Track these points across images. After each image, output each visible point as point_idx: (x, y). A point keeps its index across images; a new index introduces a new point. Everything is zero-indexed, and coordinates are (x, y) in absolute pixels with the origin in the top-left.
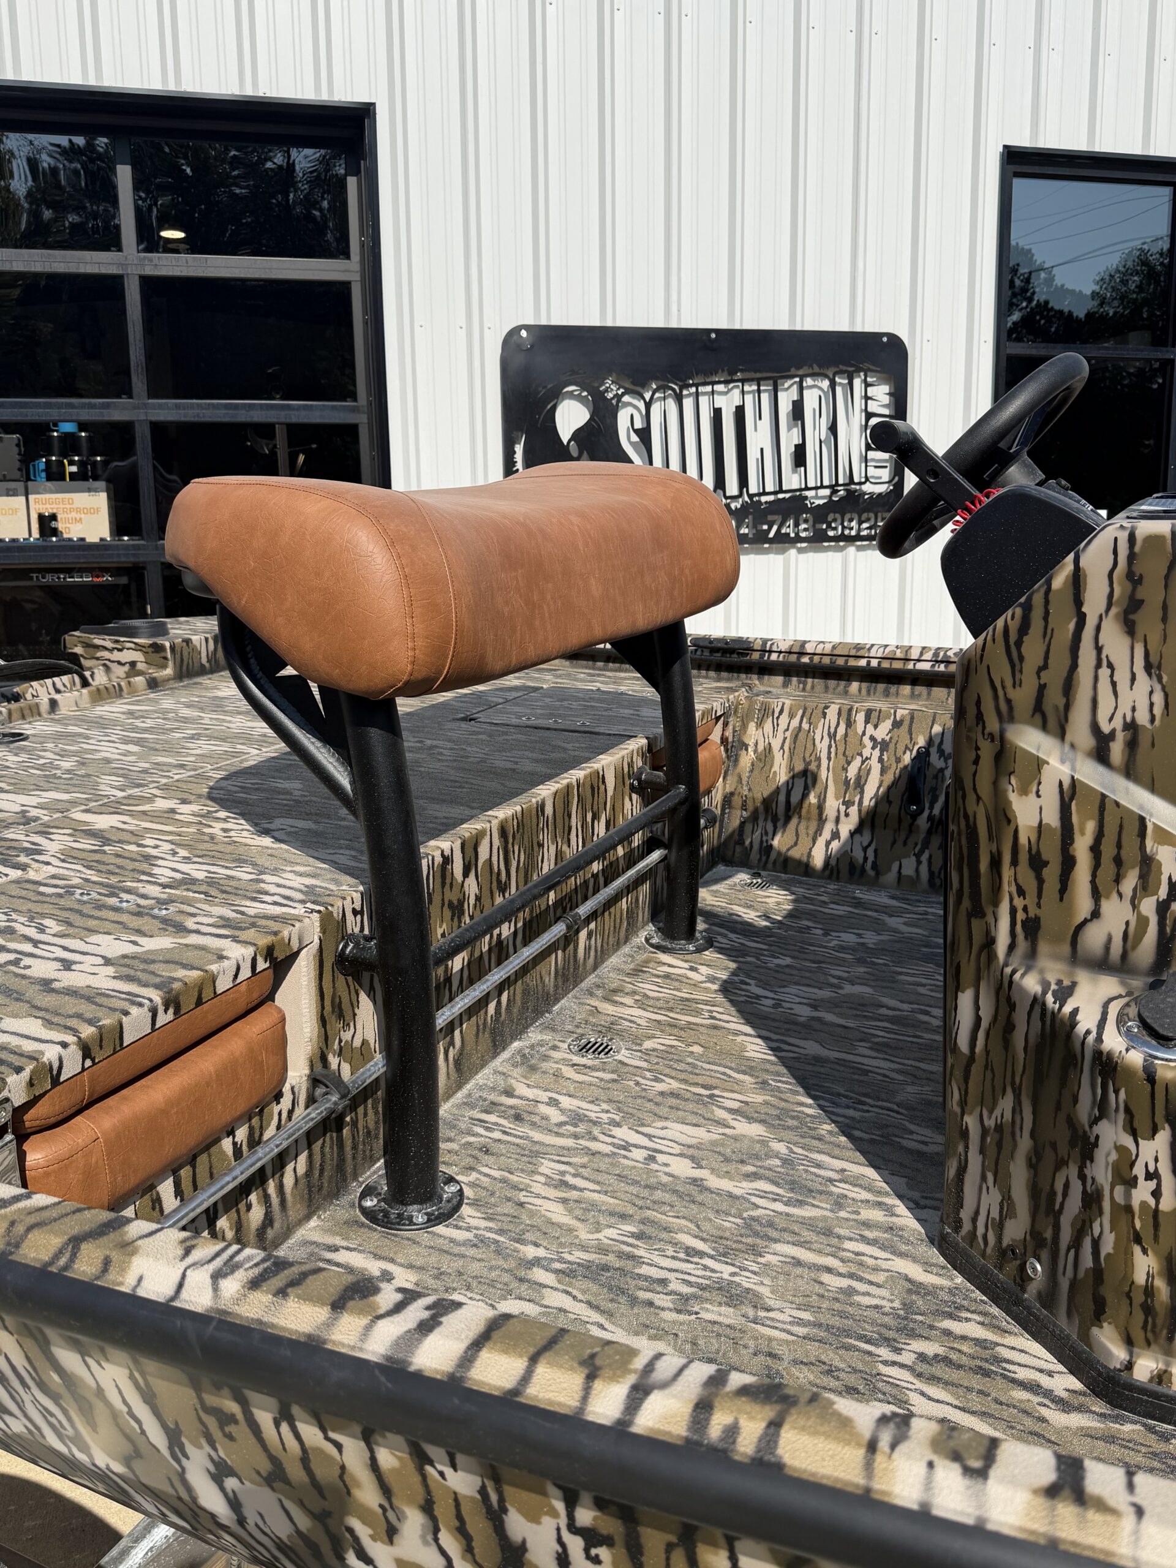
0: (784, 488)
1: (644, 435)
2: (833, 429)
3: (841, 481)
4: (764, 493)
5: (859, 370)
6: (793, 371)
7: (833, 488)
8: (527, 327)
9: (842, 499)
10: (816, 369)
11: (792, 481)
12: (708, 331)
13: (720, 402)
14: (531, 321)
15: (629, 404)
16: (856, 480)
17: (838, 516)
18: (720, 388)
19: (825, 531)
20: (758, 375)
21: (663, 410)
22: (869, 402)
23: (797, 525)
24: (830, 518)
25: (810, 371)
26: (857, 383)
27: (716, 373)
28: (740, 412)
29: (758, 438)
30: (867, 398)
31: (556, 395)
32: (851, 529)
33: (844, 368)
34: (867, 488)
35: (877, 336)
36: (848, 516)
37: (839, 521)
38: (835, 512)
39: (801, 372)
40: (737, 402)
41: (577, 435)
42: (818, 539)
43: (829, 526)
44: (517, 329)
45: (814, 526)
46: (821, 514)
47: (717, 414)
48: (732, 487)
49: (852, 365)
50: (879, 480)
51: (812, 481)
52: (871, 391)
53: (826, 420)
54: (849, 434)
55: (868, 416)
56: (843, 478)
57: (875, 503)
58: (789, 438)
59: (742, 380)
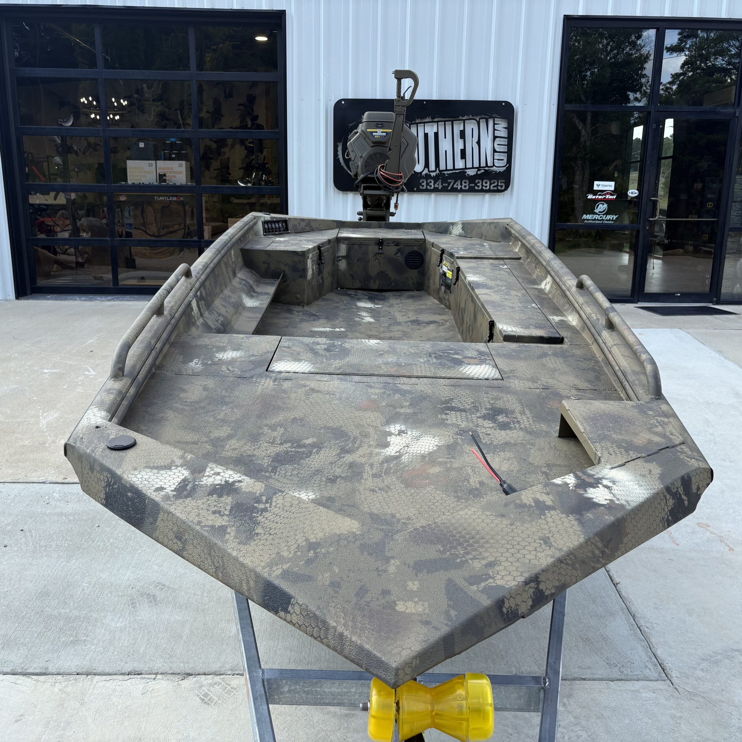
0: (456, 168)
2: (479, 143)
3: (482, 166)
4: (446, 170)
5: (491, 117)
6: (460, 118)
7: (479, 168)
8: (344, 100)
9: (482, 173)
10: (471, 117)
11: (460, 164)
12: (423, 101)
13: (428, 130)
14: (347, 97)
16: (489, 165)
17: (480, 181)
18: (428, 125)
19: (474, 187)
20: (445, 119)
22: (496, 131)
23: (461, 184)
24: (477, 181)
25: (468, 118)
26: (491, 122)
27: (426, 118)
28: (436, 135)
29: (445, 145)
30: (494, 130)
32: (486, 187)
33: (484, 116)
34: (494, 168)
35: (500, 102)
36: (485, 181)
37: (481, 183)
38: (479, 179)
39: (464, 118)
40: (435, 130)
42: (472, 190)
43: (476, 185)
45: (469, 185)
46: (472, 179)
47: (426, 135)
48: (432, 167)
49: (488, 115)
50: (500, 165)
51: (469, 165)
52: (496, 127)
53: (476, 139)
54: (487, 143)
55: (495, 137)
56: (483, 164)
57: (498, 176)
58: (459, 145)
59: (438, 122)
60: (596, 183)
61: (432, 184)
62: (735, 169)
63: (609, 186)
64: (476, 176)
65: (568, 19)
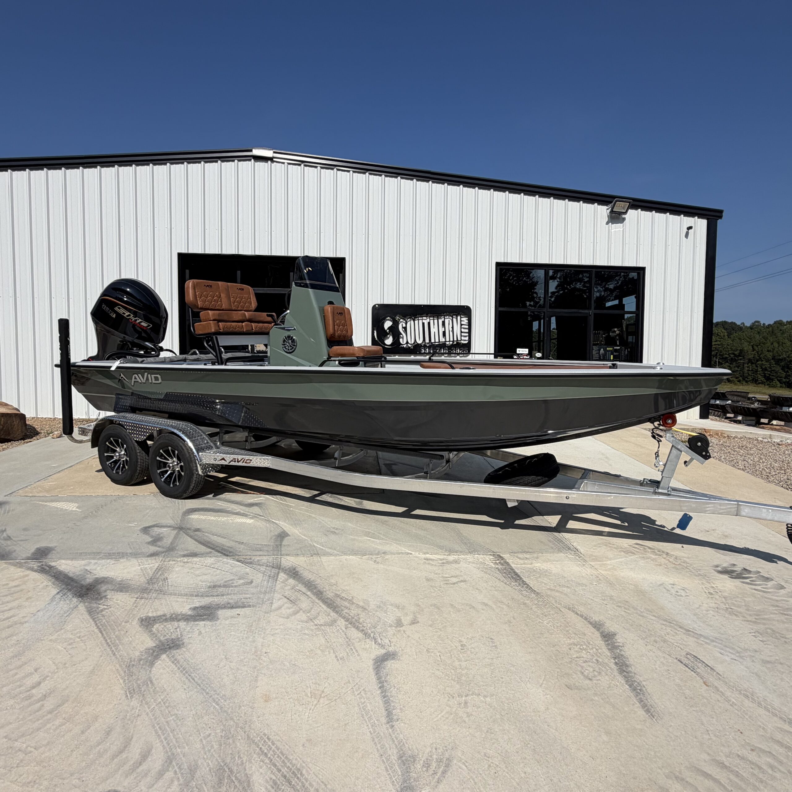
1: (405, 328)
2: (453, 328)
4: (435, 342)
5: (459, 314)
7: (453, 342)
8: (378, 305)
11: (442, 340)
12: (421, 305)
13: (424, 321)
14: (379, 303)
15: (401, 322)
16: (459, 339)
18: (425, 318)
20: (433, 315)
21: (410, 323)
26: (459, 318)
28: (429, 323)
29: (434, 330)
30: (461, 321)
31: (384, 320)
33: (455, 314)
34: (462, 342)
35: (464, 306)
40: (428, 320)
41: (389, 328)
44: (375, 306)
47: (423, 324)
48: (427, 340)
50: (465, 340)
51: (448, 340)
52: (462, 319)
53: (451, 326)
54: (457, 329)
55: (461, 325)
56: (455, 339)
57: (464, 345)
58: (442, 330)
59: (430, 316)
60: (518, 349)
61: (427, 350)
62: (592, 343)
63: (526, 351)
64: (452, 345)
65: (498, 264)
